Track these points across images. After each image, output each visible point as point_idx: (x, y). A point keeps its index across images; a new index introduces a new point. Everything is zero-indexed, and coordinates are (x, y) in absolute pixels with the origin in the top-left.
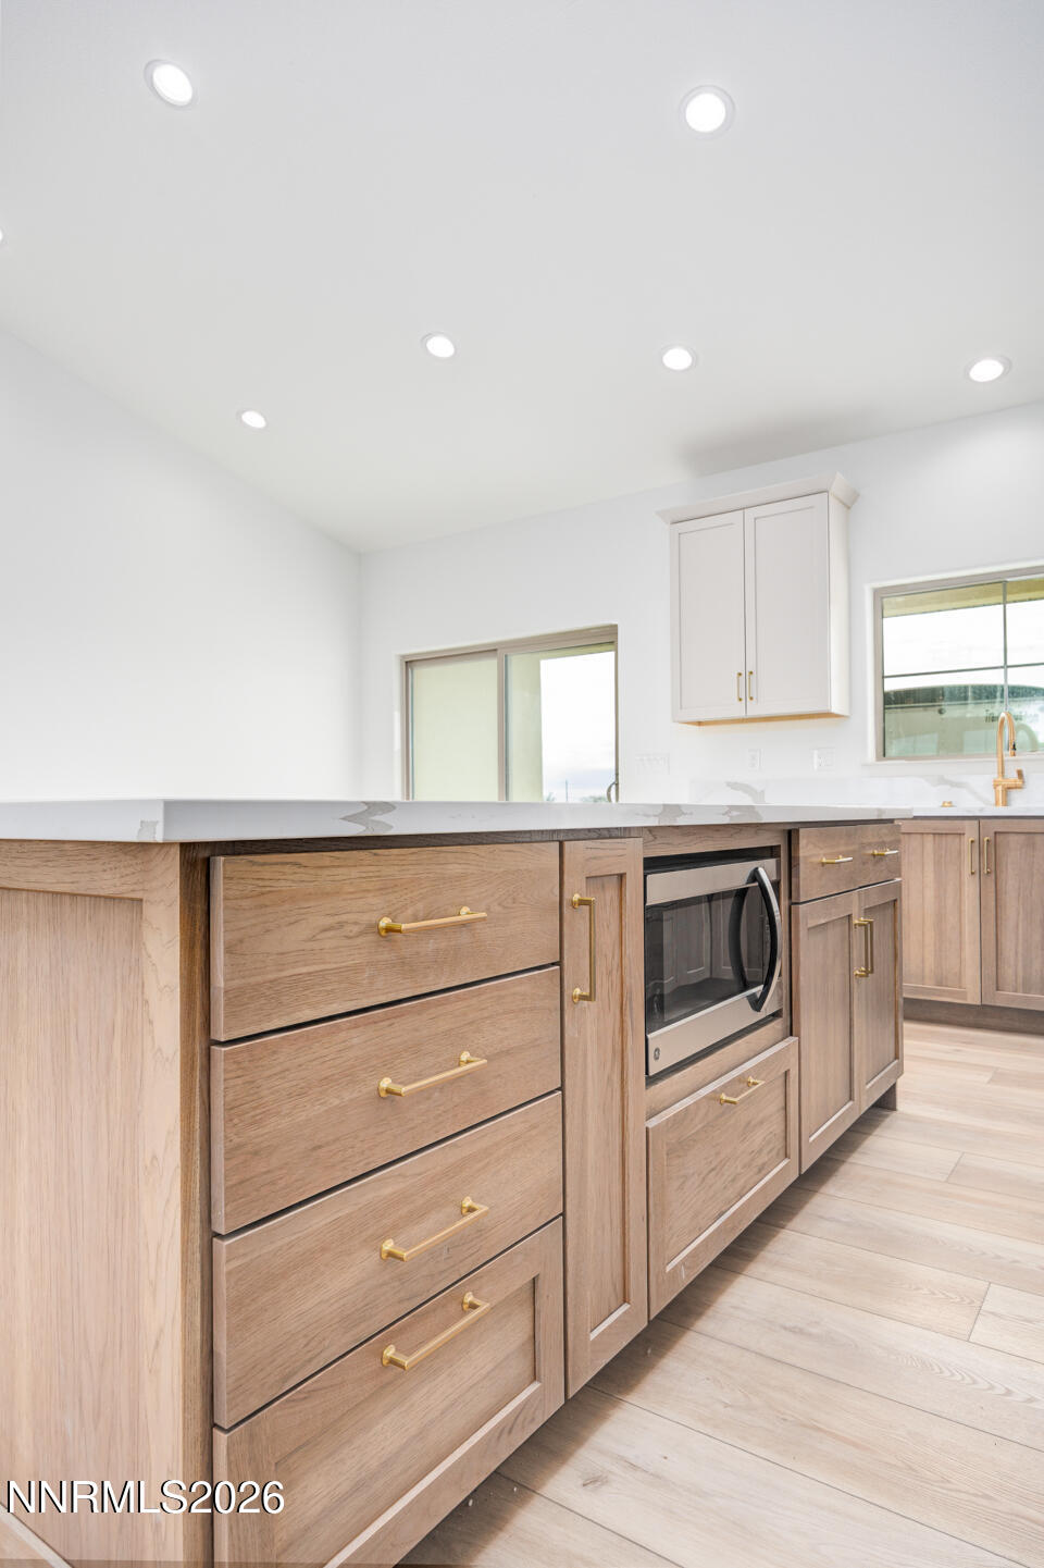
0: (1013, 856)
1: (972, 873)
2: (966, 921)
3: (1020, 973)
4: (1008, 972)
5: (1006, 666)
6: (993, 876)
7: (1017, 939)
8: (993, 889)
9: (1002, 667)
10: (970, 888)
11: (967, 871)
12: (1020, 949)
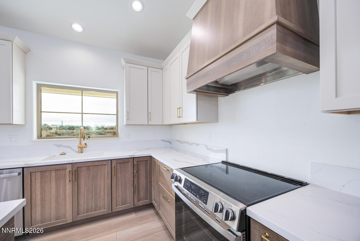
0: (83, 174)
1: (69, 181)
2: (67, 196)
3: (85, 208)
4: (82, 209)
5: (82, 113)
6: (77, 181)
7: (84, 198)
8: (77, 184)
9: (81, 113)
10: (69, 186)
11: (68, 180)
12: (85, 201)
